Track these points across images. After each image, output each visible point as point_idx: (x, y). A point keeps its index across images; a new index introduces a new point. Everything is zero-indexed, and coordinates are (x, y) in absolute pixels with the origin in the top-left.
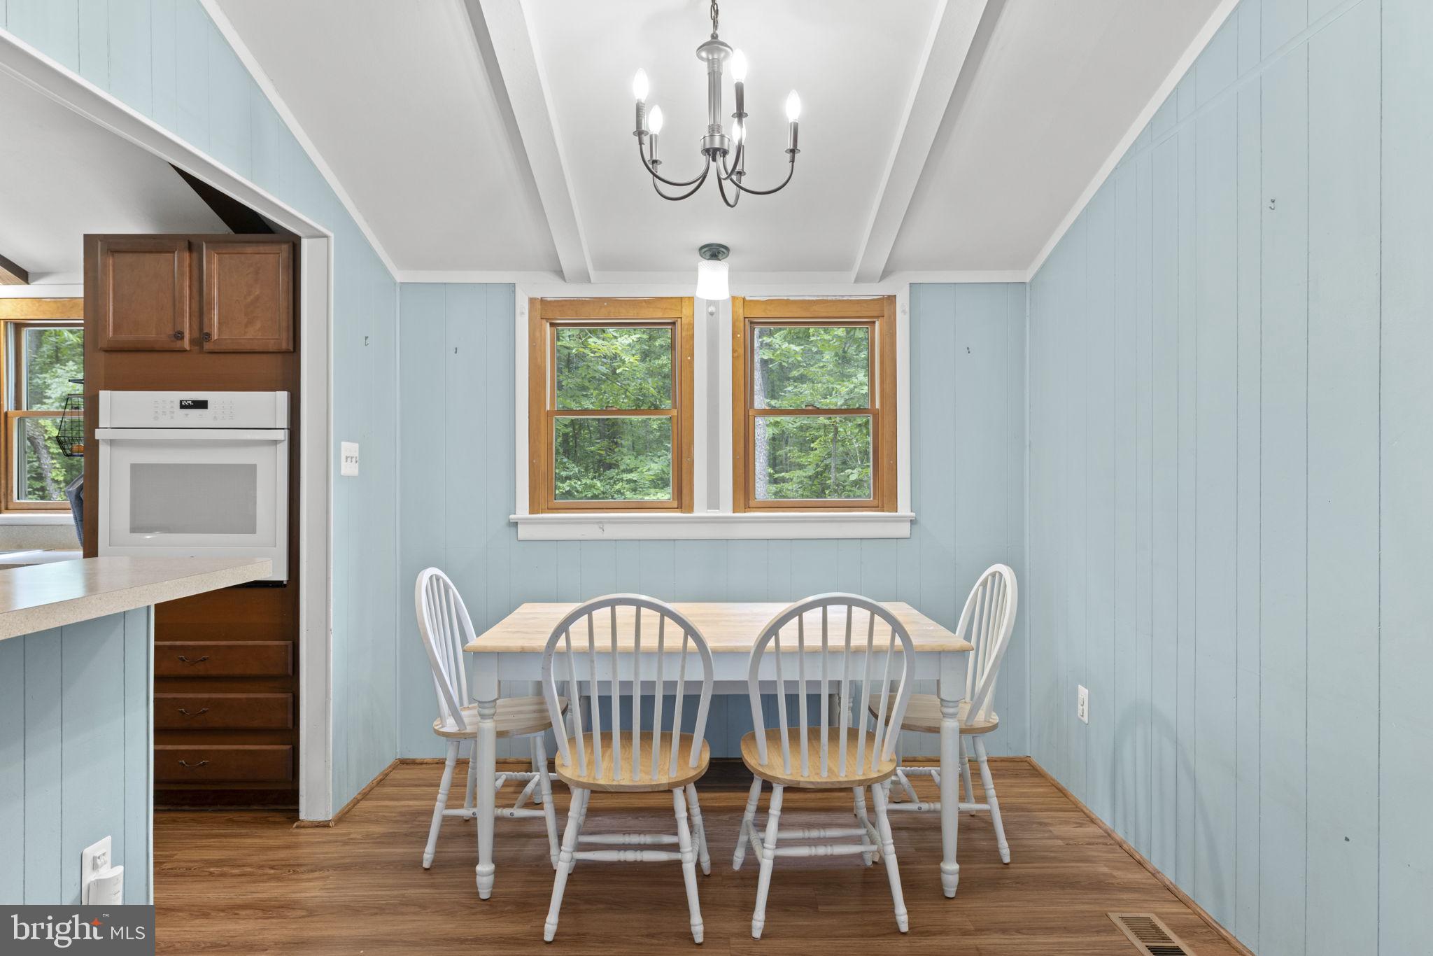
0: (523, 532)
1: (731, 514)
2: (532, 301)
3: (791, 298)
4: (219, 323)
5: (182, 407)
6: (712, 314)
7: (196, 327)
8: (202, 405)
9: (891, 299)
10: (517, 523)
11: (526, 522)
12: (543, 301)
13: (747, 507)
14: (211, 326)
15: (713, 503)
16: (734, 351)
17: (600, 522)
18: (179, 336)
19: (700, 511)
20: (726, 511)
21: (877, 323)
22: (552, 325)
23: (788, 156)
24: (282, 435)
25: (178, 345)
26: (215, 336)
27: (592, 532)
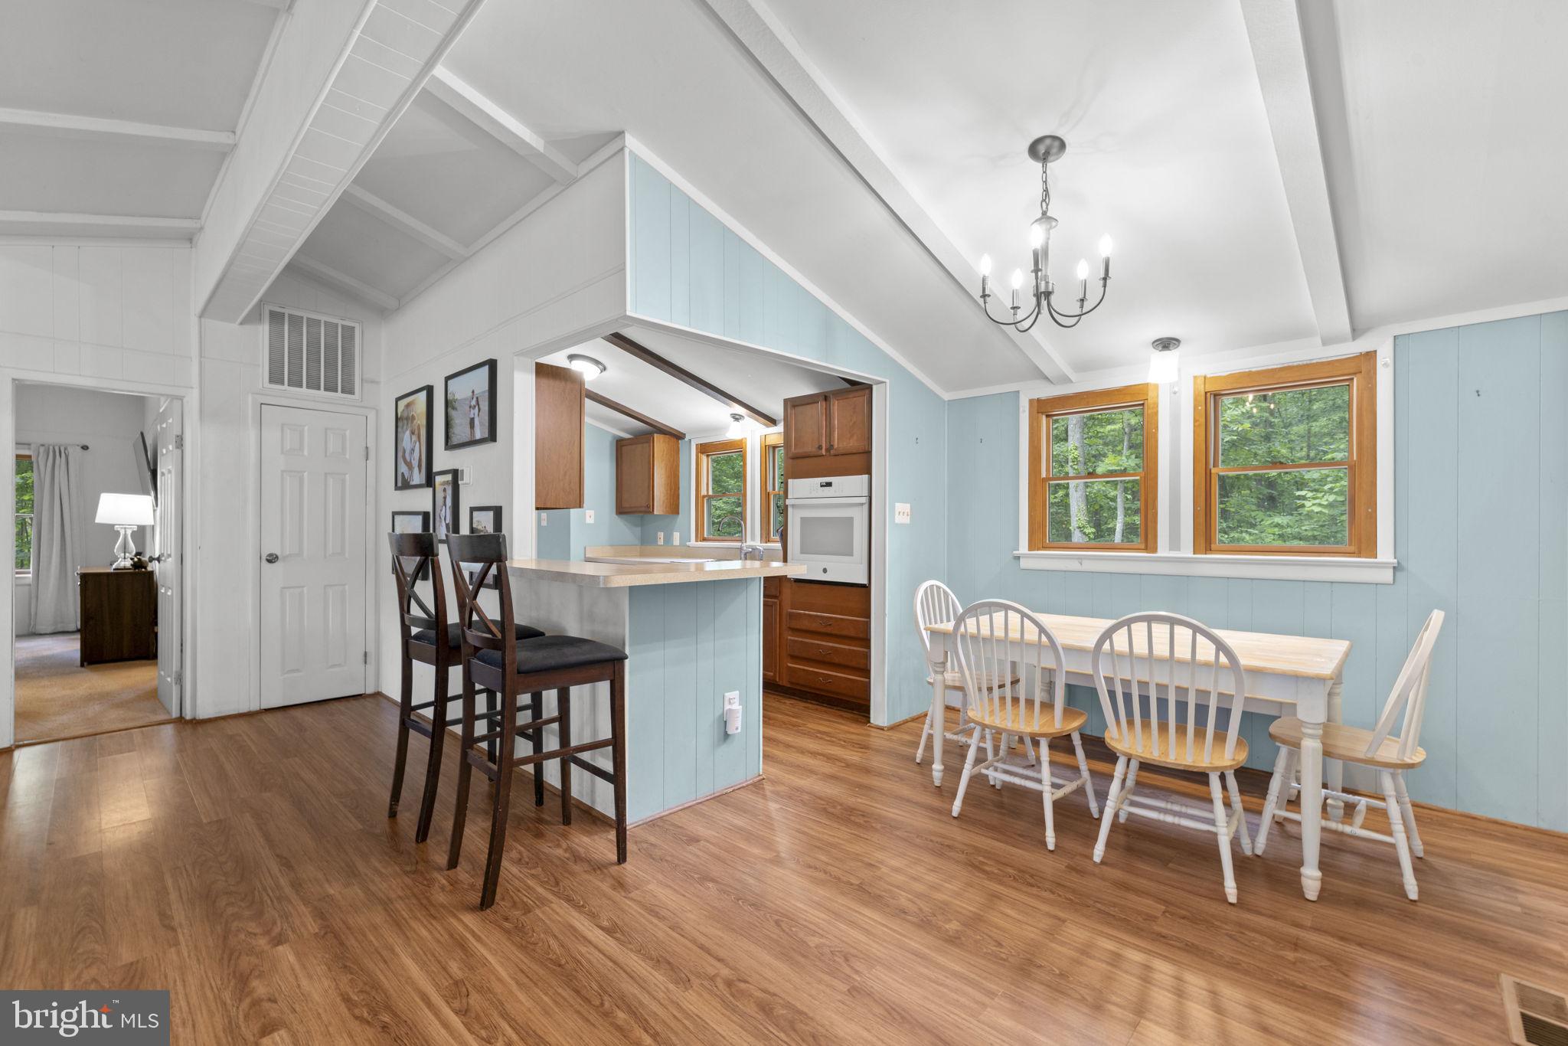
0: (1024, 564)
1: (1191, 555)
2: (1031, 401)
3: (1254, 370)
4: (838, 439)
5: (822, 486)
6: (1175, 393)
7: (828, 441)
8: (829, 484)
9: (1371, 356)
10: (1019, 557)
11: (1026, 556)
12: (1039, 400)
13: (1208, 549)
14: (834, 441)
15: (1175, 544)
16: (1195, 421)
17: (1080, 559)
18: (820, 447)
19: (1163, 551)
20: (1187, 551)
21: (1355, 380)
22: (1047, 416)
23: (1102, 282)
24: (864, 500)
25: (819, 453)
26: (836, 446)
27: (1074, 566)
